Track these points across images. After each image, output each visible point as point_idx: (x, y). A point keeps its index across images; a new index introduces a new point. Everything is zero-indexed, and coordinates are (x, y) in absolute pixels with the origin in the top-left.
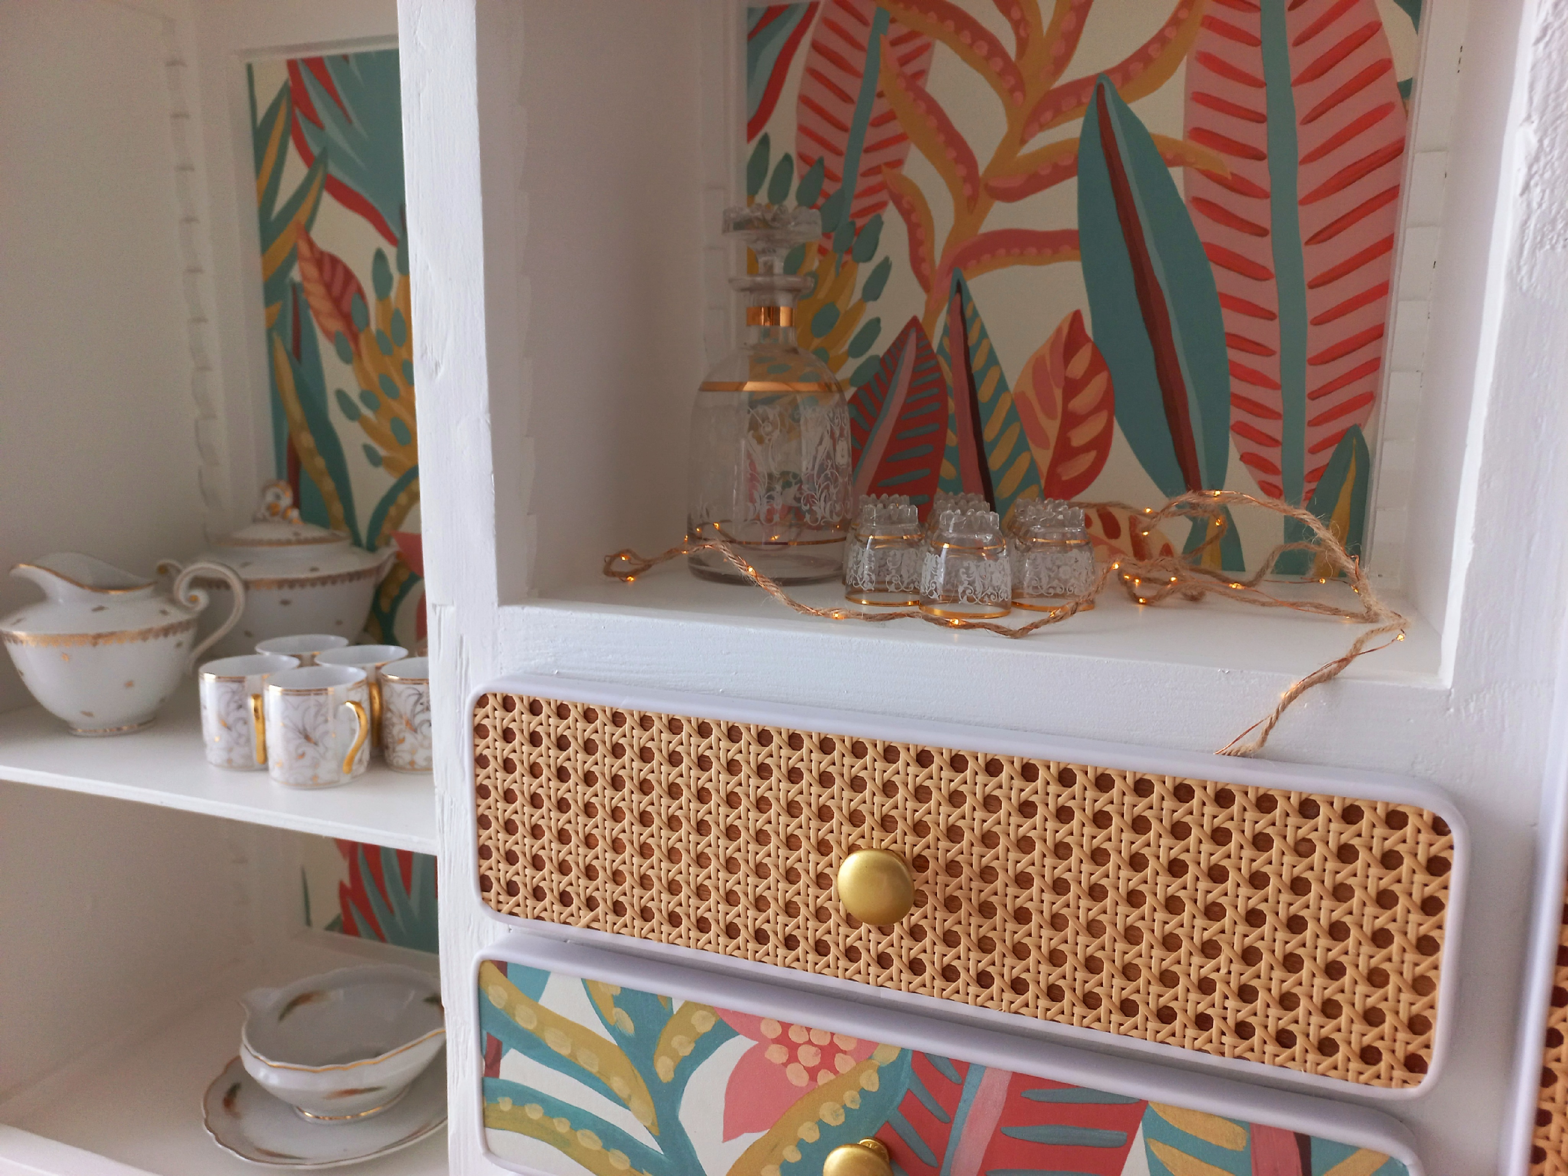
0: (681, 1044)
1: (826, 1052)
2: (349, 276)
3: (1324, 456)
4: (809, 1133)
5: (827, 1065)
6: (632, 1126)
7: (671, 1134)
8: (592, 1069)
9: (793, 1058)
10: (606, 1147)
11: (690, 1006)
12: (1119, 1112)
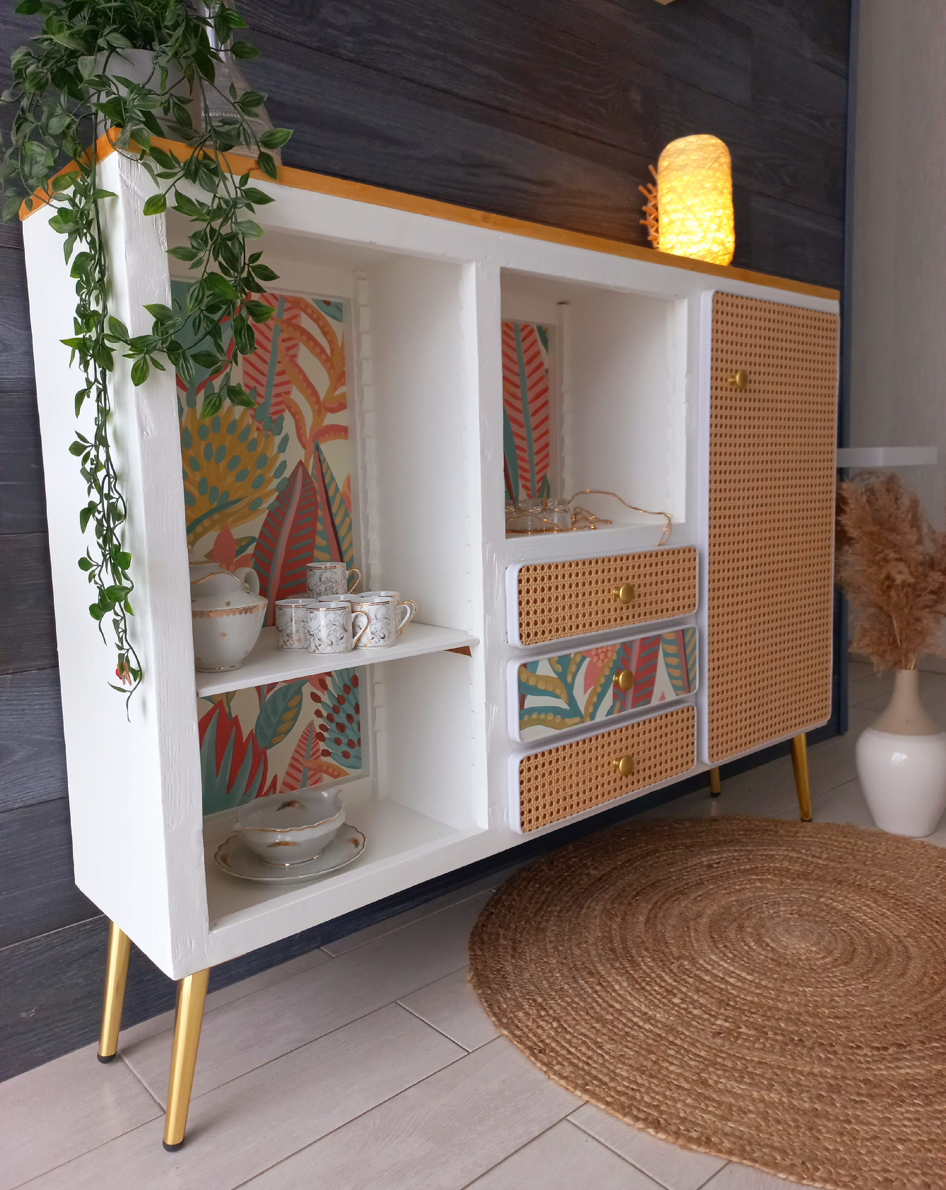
0: (573, 668)
1: (606, 653)
3: (540, 484)
4: (603, 680)
5: (606, 657)
6: (562, 704)
7: (571, 701)
8: (551, 690)
9: (599, 659)
10: (555, 716)
11: (576, 654)
12: (657, 640)
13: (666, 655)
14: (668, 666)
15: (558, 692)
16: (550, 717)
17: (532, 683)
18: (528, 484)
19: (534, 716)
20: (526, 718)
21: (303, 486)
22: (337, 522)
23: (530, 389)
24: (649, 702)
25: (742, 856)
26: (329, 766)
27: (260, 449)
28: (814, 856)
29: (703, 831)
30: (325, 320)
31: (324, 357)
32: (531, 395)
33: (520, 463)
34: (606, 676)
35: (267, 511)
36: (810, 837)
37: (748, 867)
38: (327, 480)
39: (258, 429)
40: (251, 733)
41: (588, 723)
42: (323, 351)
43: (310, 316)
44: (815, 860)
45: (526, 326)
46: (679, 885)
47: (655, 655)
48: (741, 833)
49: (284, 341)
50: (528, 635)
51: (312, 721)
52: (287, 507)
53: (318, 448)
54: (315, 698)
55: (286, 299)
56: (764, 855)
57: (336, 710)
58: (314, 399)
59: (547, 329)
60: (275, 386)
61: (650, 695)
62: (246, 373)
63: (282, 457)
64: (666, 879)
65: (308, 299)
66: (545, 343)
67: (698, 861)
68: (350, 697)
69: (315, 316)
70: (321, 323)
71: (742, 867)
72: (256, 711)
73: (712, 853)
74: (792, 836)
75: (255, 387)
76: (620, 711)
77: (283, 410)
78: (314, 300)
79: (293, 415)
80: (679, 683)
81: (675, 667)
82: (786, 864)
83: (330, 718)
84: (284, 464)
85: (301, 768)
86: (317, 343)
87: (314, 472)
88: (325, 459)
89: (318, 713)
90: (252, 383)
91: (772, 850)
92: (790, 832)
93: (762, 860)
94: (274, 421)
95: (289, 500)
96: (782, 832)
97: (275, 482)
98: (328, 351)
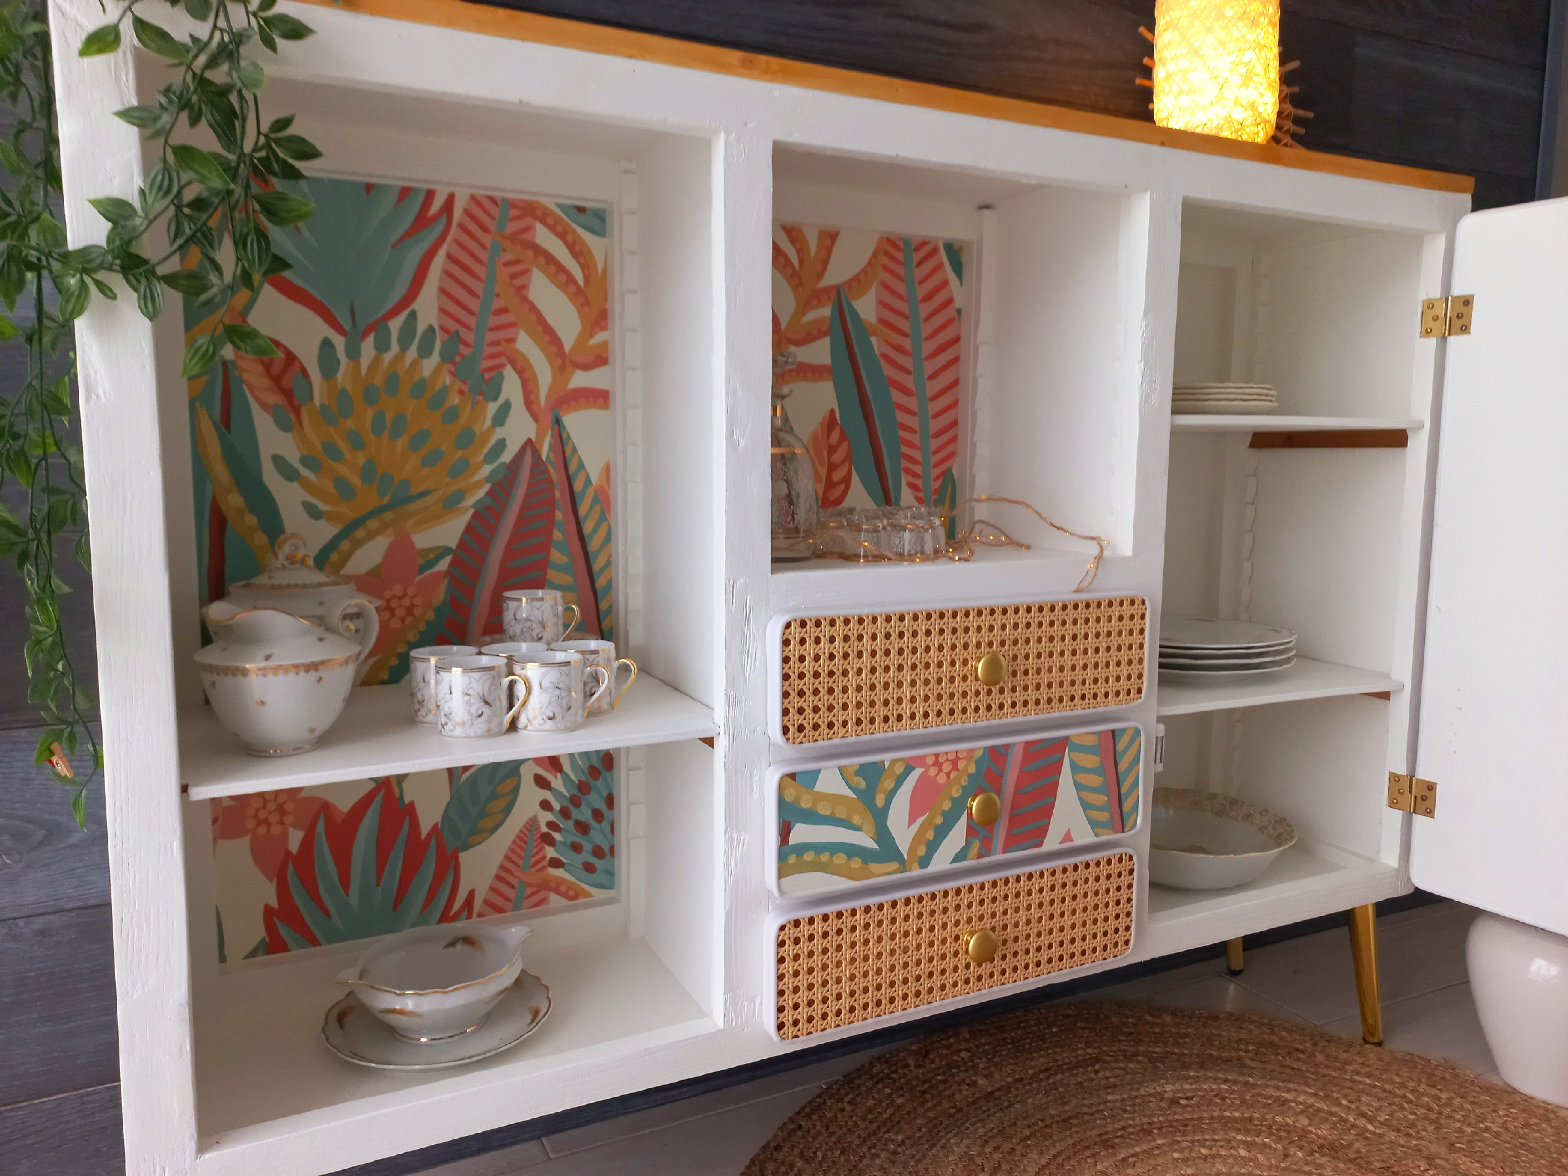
0: (889, 784)
1: (955, 762)
2: (291, 357)
3: (939, 482)
4: (947, 806)
5: (955, 767)
6: (865, 840)
7: (883, 835)
8: (843, 817)
9: (940, 770)
10: (849, 859)
11: (893, 762)
12: (1062, 744)
13: (1076, 769)
14: (1079, 787)
15: (856, 820)
16: (840, 859)
17: (806, 803)
18: (919, 482)
19: (809, 856)
20: (792, 859)
21: (532, 475)
22: (587, 528)
23: (928, 338)
24: (1040, 845)
25: (1233, 1092)
26: (561, 881)
27: (462, 421)
28: (1362, 1115)
29: (1187, 1035)
30: (575, 232)
31: (572, 289)
32: (929, 347)
33: (904, 449)
34: (953, 800)
35: (472, 511)
36: (1368, 1075)
37: (1236, 1114)
38: (573, 467)
39: (461, 392)
40: (435, 829)
41: (916, 872)
42: (571, 279)
43: (552, 228)
44: (1362, 1122)
45: (924, 243)
46: (1109, 1128)
47: (1057, 769)
48: (1251, 1048)
49: (507, 264)
50: (801, 729)
51: (535, 817)
52: (504, 506)
53: (558, 421)
54: (541, 782)
55: (512, 204)
56: (1271, 1097)
57: (575, 801)
58: (554, 349)
59: (961, 249)
60: (491, 330)
61: (1042, 832)
62: (443, 311)
63: (499, 433)
64: (1092, 1114)
65: (550, 204)
66: (958, 269)
67: (1159, 1089)
68: (600, 783)
69: (559, 229)
70: (570, 239)
71: (1227, 1114)
72: (444, 795)
73: (1187, 1079)
74: (1336, 1069)
75: (457, 333)
76: (980, 856)
77: (503, 366)
78: (559, 206)
79: (520, 372)
80: (1104, 816)
81: (1096, 790)
82: (1304, 1121)
83: (565, 813)
84: (502, 444)
85: (514, 882)
86: (560, 268)
87: (552, 456)
88: (569, 438)
89: (545, 805)
90: (453, 326)
91: (1289, 1091)
92: (1336, 1059)
93: (1265, 1105)
94: (487, 381)
95: (508, 496)
96: (1320, 1057)
97: (486, 470)
98: (580, 279)
